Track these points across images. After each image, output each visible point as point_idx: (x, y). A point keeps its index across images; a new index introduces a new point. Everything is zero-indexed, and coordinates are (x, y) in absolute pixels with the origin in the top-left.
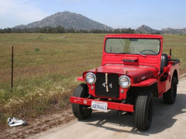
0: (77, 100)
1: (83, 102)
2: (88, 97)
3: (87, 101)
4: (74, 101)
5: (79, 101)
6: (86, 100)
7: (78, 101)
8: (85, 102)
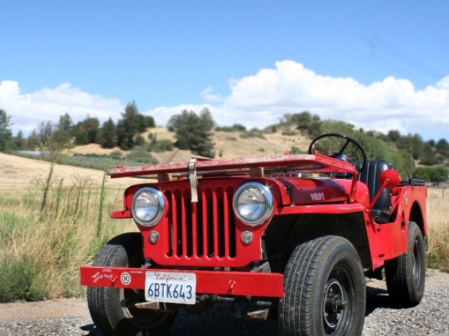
0: (102, 276)
1: (118, 280)
3: (132, 275)
4: (93, 279)
5: (105, 276)
6: (128, 271)
8: (126, 278)
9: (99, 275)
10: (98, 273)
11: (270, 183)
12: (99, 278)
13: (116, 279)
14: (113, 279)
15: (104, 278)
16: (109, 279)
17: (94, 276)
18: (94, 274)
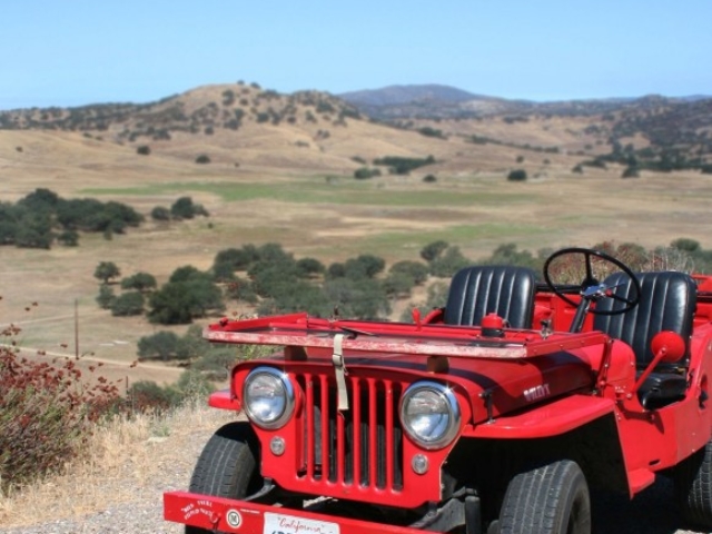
0: (197, 511)
1: (222, 519)
2: (258, 495)
3: (245, 516)
4: (184, 513)
5: (203, 511)
6: (238, 508)
7: (201, 514)
8: (234, 519)
9: (193, 509)
10: (192, 505)
11: (451, 385)
12: (192, 512)
13: (220, 519)
14: (214, 519)
15: (200, 512)
16: (208, 517)
17: (186, 510)
18: (184, 507)
